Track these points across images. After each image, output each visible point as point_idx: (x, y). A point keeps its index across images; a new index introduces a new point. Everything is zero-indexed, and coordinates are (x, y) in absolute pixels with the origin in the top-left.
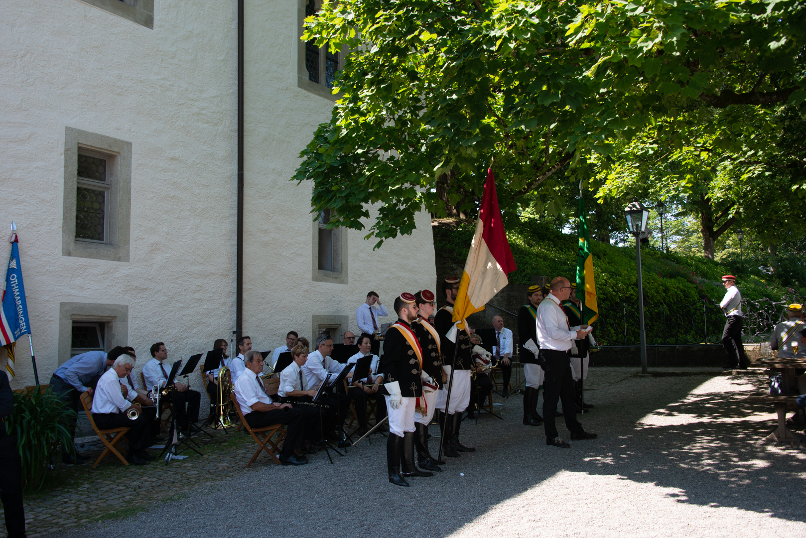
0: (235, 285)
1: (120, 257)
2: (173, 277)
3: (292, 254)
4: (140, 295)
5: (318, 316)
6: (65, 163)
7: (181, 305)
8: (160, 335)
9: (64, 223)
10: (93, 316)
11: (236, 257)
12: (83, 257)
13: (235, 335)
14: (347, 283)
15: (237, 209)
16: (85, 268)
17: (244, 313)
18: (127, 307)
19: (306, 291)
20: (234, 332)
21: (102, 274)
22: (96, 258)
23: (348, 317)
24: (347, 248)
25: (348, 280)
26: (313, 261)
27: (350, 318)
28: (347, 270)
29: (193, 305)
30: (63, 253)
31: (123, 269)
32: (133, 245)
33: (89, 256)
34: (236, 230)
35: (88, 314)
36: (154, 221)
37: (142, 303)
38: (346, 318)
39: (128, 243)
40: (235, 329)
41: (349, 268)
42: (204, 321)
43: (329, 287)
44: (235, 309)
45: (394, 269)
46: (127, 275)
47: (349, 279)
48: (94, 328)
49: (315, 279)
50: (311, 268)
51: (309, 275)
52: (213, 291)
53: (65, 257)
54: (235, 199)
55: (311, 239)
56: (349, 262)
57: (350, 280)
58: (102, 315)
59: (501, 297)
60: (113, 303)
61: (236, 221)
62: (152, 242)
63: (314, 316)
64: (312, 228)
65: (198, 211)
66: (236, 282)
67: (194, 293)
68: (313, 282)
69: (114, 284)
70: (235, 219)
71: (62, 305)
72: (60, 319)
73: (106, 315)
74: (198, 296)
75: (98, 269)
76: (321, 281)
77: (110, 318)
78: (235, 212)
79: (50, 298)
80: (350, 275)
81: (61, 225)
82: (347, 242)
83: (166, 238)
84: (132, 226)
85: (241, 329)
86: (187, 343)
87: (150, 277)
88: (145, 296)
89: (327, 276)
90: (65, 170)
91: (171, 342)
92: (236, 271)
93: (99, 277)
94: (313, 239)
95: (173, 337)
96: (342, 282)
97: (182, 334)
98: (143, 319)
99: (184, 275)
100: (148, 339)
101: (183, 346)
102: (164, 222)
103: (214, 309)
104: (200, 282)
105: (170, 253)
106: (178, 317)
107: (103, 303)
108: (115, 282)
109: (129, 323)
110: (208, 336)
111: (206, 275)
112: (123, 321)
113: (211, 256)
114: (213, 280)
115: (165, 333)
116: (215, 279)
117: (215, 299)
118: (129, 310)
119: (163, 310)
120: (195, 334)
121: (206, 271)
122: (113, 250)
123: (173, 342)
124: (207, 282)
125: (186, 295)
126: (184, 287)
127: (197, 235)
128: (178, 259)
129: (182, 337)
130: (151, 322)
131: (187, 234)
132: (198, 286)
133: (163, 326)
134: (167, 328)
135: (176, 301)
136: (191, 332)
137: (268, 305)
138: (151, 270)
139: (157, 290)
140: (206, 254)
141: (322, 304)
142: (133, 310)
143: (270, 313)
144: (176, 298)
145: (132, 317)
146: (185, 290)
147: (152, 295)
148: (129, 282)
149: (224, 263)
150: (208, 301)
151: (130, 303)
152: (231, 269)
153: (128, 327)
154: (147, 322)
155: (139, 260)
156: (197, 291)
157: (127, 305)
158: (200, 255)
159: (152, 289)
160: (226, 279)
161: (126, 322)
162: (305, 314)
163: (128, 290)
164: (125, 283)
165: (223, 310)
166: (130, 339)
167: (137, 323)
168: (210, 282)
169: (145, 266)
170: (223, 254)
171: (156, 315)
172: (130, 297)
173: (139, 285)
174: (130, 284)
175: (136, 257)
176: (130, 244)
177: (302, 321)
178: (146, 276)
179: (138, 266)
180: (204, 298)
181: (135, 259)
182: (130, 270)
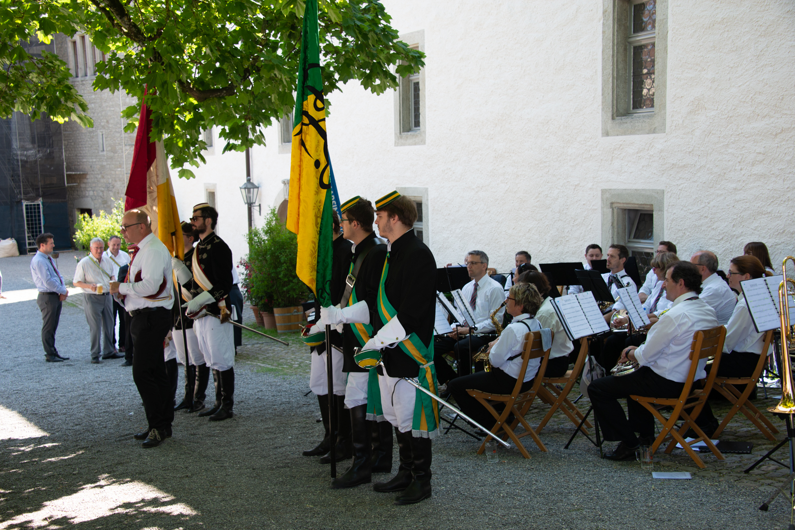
1: (655, 129)
2: (722, 144)
6: (603, 28)
7: (734, 185)
9: (603, 99)
10: (631, 204)
12: (620, 135)
16: (621, 147)
18: (663, 192)
21: (637, 153)
22: (631, 133)
30: (602, 133)
31: (659, 141)
32: (669, 108)
33: (624, 134)
35: (625, 202)
37: (682, 186)
39: (665, 107)
42: (769, 211)
46: (662, 151)
52: (788, 158)
53: (604, 138)
58: (637, 202)
60: (648, 188)
67: (753, 165)
71: (604, 192)
72: (602, 208)
73: (641, 202)
74: (758, 169)
75: (633, 147)
79: (593, 185)
81: (600, 103)
83: (711, 88)
84: (668, 83)
87: (690, 150)
88: (685, 176)
90: (603, 36)
91: (719, 241)
97: (734, 229)
98: (682, 207)
99: (736, 139)
100: (688, 234)
101: (736, 248)
102: (709, 64)
103: (788, 190)
104: (763, 146)
105: (716, 109)
106: (728, 203)
107: (639, 188)
108: (651, 160)
109: (665, 212)
110: (777, 233)
111: (774, 133)
112: (659, 211)
113: (782, 99)
114: (787, 140)
115: (710, 227)
116: (790, 138)
117: (790, 173)
118: (665, 196)
119: (707, 194)
120: (755, 230)
121: (775, 127)
122: (648, 120)
123: (720, 240)
124: (776, 145)
125: (741, 170)
126: (738, 157)
127: (758, 70)
128: (726, 116)
129: (734, 233)
130: (691, 211)
131: (744, 73)
132: (760, 153)
133: (706, 217)
134: (713, 220)
135: (726, 179)
136: (749, 228)
138: (692, 138)
139: (700, 166)
140: (773, 98)
142: (670, 196)
144: (725, 175)
145: (669, 205)
146: (739, 162)
147: (694, 174)
148: (664, 159)
150: (777, 176)
151: (666, 187)
153: (664, 217)
154: (686, 211)
155: (676, 128)
156: (759, 161)
157: (663, 190)
158: (762, 103)
159: (693, 166)
161: (662, 211)
163: (664, 169)
164: (660, 161)
166: (666, 233)
167: (674, 212)
168: (782, 143)
169: (684, 134)
171: (698, 202)
172: (668, 178)
173: (676, 162)
174: (665, 161)
175: (673, 124)
176: (667, 108)
178: (685, 148)
179: (676, 137)
180: (770, 171)
181: (671, 128)
182: (666, 142)
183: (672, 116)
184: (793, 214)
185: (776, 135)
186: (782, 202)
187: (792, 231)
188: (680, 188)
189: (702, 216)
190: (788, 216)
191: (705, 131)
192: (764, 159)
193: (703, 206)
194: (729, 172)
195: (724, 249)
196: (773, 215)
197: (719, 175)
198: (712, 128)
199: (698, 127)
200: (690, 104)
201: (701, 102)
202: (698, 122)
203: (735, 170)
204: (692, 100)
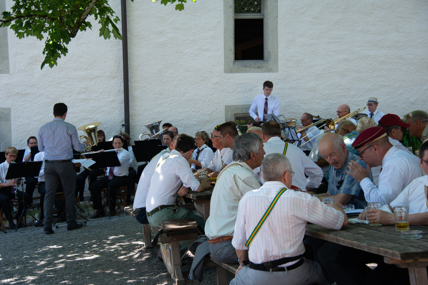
2: (56, 82)
4: (23, 99)
5: (233, 106)
13: (124, 127)
14: (277, 71)
18: (10, 109)
19: (217, 83)
20: (123, 125)
24: (277, 35)
25: (277, 67)
28: (277, 57)
31: (3, 80)
32: (12, 60)
37: (25, 105)
39: (7, 58)
40: (124, 123)
41: (280, 55)
42: (90, 117)
45: (359, 49)
46: (7, 84)
47: (279, 67)
49: (228, 70)
50: (222, 61)
51: (221, 68)
52: (100, 91)
55: (222, 32)
56: (279, 49)
57: (281, 68)
63: (227, 107)
64: (223, 22)
67: (79, 94)
68: (226, 74)
74: (82, 96)
76: (237, 72)
80: (281, 62)
82: (276, 29)
84: (9, 45)
85: (129, 122)
87: (31, 84)
88: (27, 99)
89: (246, 67)
96: (270, 71)
98: (26, 118)
99: (66, 80)
100: (32, 133)
103: (102, 106)
104: (85, 84)
109: (12, 121)
111: (91, 78)
112: (7, 120)
113: (95, 62)
114: (99, 82)
116: (101, 81)
117: (102, 98)
118: (12, 112)
119: (46, 109)
121: (91, 75)
124: (93, 84)
125: (70, 96)
126: (68, 89)
130: (34, 120)
132: (83, 88)
137: (167, 99)
138: (32, 78)
139: (40, 94)
140: (89, 61)
141: (239, 94)
142: (15, 111)
143: (170, 106)
144: (59, 99)
145: (15, 117)
146: (69, 92)
147: (35, 98)
148: (10, 89)
149: (110, 67)
150: (94, 100)
151: (12, 106)
152: (119, 71)
153: (11, 124)
154: (30, 119)
155: (19, 71)
156: (82, 92)
157: (9, 108)
158: (83, 62)
159: (34, 94)
160: (114, 80)
161: (9, 120)
162: (215, 106)
163: (9, 95)
164: (6, 91)
165: (111, 107)
166: (13, 133)
167: (20, 121)
168: (96, 83)
169: (25, 75)
170: (109, 59)
171: (39, 114)
172: (13, 101)
173: (20, 91)
174: (11, 91)
175: (16, 69)
176: (9, 59)
177: (210, 112)
178: (27, 83)
179: (18, 76)
180: (90, 97)
181: (14, 71)
182: (11, 80)
183: (15, 64)
184: (105, 119)
185: (92, 79)
186: (98, 113)
187: (105, 127)
188: (24, 106)
189: (43, 122)
190: (102, 120)
191: (43, 75)
192: (85, 91)
193: (44, 116)
194: (62, 97)
196: (93, 120)
197: (55, 99)
198: (48, 73)
199: (37, 72)
200: (29, 59)
201: (38, 58)
202: (36, 69)
203: (66, 96)
204: (31, 56)
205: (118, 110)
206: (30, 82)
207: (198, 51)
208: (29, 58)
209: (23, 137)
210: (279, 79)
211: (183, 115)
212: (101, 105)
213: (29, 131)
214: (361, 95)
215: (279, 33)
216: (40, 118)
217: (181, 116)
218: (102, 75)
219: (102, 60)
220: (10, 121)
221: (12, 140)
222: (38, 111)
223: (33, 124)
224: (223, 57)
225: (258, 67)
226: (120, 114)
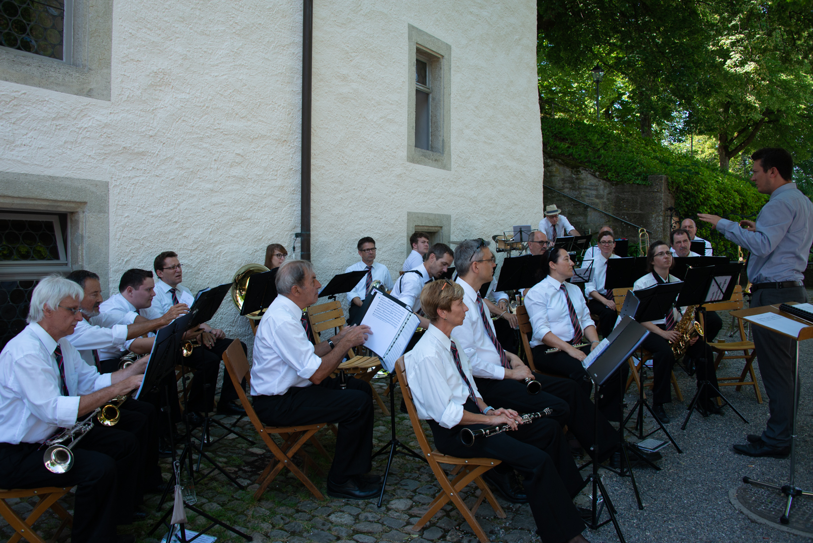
0: (298, 159)
1: (90, 90)
2: (195, 136)
3: (381, 118)
4: (132, 165)
5: (415, 213)
7: (210, 186)
8: (171, 237)
10: (36, 199)
11: (300, 113)
12: (12, 81)
13: (299, 239)
14: (449, 169)
15: (302, 35)
16: (14, 102)
17: (313, 204)
18: (107, 184)
19: (400, 176)
20: (297, 235)
21: (54, 119)
22: (39, 85)
23: (450, 216)
24: (450, 119)
26: (409, 132)
27: (453, 219)
28: (450, 150)
29: (230, 188)
31: (98, 114)
32: (117, 69)
33: (25, 81)
34: (301, 69)
35: (23, 195)
36: (158, 32)
37: (136, 179)
38: (448, 218)
39: (108, 64)
40: (299, 230)
41: (452, 148)
42: (249, 216)
43: (427, 171)
44: (298, 197)
45: (502, 156)
46: (106, 125)
47: (452, 163)
48: (50, 226)
50: (405, 143)
51: (403, 153)
52: (264, 165)
54: (299, 18)
55: (407, 99)
56: (452, 140)
57: (454, 165)
58: (54, 198)
59: (608, 199)
60: (78, 176)
61: (301, 54)
62: (155, 69)
63: (409, 214)
64: (407, 83)
65: (238, 27)
66: (300, 154)
67: (231, 166)
68: (408, 164)
69: (79, 140)
70: (299, 50)
73: (63, 198)
74: (237, 171)
75: (45, 109)
76: (418, 163)
77: (73, 205)
78: (299, 38)
80: (454, 157)
82: (450, 111)
83: (181, 65)
84: (115, 34)
85: (309, 230)
86: (220, 252)
87: (151, 133)
88: (141, 166)
89: (425, 156)
91: (191, 251)
92: (300, 135)
93: (48, 124)
94: (409, 100)
95: (194, 242)
96: (444, 167)
97: (211, 236)
98: (138, 209)
99: (213, 134)
100: (148, 244)
101: (213, 258)
102: (177, 35)
103: (265, 196)
104: (242, 148)
105: (188, 92)
106: (203, 206)
107: (57, 175)
108: (81, 136)
109: (112, 215)
110: (256, 240)
111: (252, 137)
112: (100, 212)
113: (259, 106)
114: (263, 147)
115: (181, 234)
116: (265, 145)
117: (266, 180)
118: (111, 192)
119: (176, 193)
120: (234, 237)
121: (252, 131)
122: (77, 75)
123: (194, 250)
124: (254, 150)
125: (217, 169)
126: (214, 154)
127: (236, 67)
128: (202, 104)
129: (211, 241)
130: (154, 214)
131: (220, 63)
132: (239, 155)
133: (176, 222)
134: (184, 225)
135: (200, 178)
136: (227, 234)
137: (347, 193)
138: (154, 119)
139: (165, 157)
140: (251, 102)
141: (419, 196)
142: (118, 191)
143: (350, 206)
144: (199, 173)
145: (118, 205)
146: (215, 160)
147: (156, 165)
148: (109, 137)
149: (281, 121)
150: (255, 181)
151: (112, 178)
152: (291, 132)
153: (109, 222)
154: (146, 213)
155: (129, 99)
156: (237, 163)
157: (106, 182)
158: (241, 102)
159: (155, 155)
160: (284, 148)
161: (105, 212)
162: (398, 210)
163: (107, 152)
164: (102, 140)
165: (279, 199)
166: (113, 244)
167: (126, 215)
168: (258, 149)
169: (141, 110)
170: (279, 106)
171: (164, 202)
172: (112, 166)
173: (129, 145)
174: (111, 142)
175: (123, 93)
176: (112, 67)
177: (394, 221)
178: (143, 130)
179: (128, 110)
180: (248, 175)
181: (121, 97)
182: (112, 115)
185: (253, 139)
186: (259, 208)
187: (269, 237)
188: (134, 181)
189: (171, 221)
191: (173, 114)
192: (242, 162)
193: (173, 207)
195: (199, 260)
196: (252, 221)
197: (192, 171)
198: (184, 114)
199: (162, 106)
200: (151, 75)
201: (167, 77)
202: (161, 100)
203: (211, 168)
204: (155, 71)
205: (288, 206)
206: (149, 126)
207: (382, 120)
208: (150, 73)
209: (132, 255)
210: (452, 181)
211: (365, 222)
212: (264, 193)
213: (143, 239)
214: (503, 213)
215: (452, 118)
216: (166, 211)
217: (363, 224)
218: (268, 134)
219: (270, 104)
220: (106, 215)
221: (111, 261)
222: (161, 195)
223: (152, 224)
224: (406, 136)
225: (436, 160)
226: (290, 214)
